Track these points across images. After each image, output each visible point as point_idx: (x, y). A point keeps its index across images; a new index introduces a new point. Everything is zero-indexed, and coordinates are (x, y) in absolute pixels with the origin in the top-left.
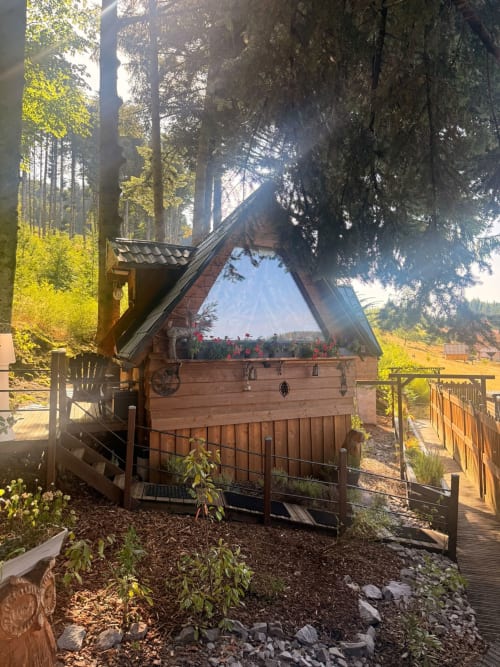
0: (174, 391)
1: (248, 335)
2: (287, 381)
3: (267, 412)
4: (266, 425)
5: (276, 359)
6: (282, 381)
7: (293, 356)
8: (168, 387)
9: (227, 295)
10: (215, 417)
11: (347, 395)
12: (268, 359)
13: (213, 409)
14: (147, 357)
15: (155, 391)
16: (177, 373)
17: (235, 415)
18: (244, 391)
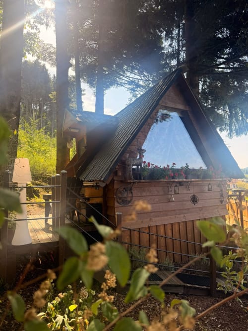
0: (129, 202)
1: (174, 164)
2: (195, 195)
3: (182, 215)
4: (182, 223)
5: (189, 180)
6: (192, 195)
7: (198, 178)
8: (125, 199)
9: (153, 139)
10: (154, 219)
11: (223, 203)
12: (185, 180)
13: (153, 214)
14: (113, 178)
15: (117, 202)
16: (131, 189)
17: (166, 217)
18: (170, 201)
